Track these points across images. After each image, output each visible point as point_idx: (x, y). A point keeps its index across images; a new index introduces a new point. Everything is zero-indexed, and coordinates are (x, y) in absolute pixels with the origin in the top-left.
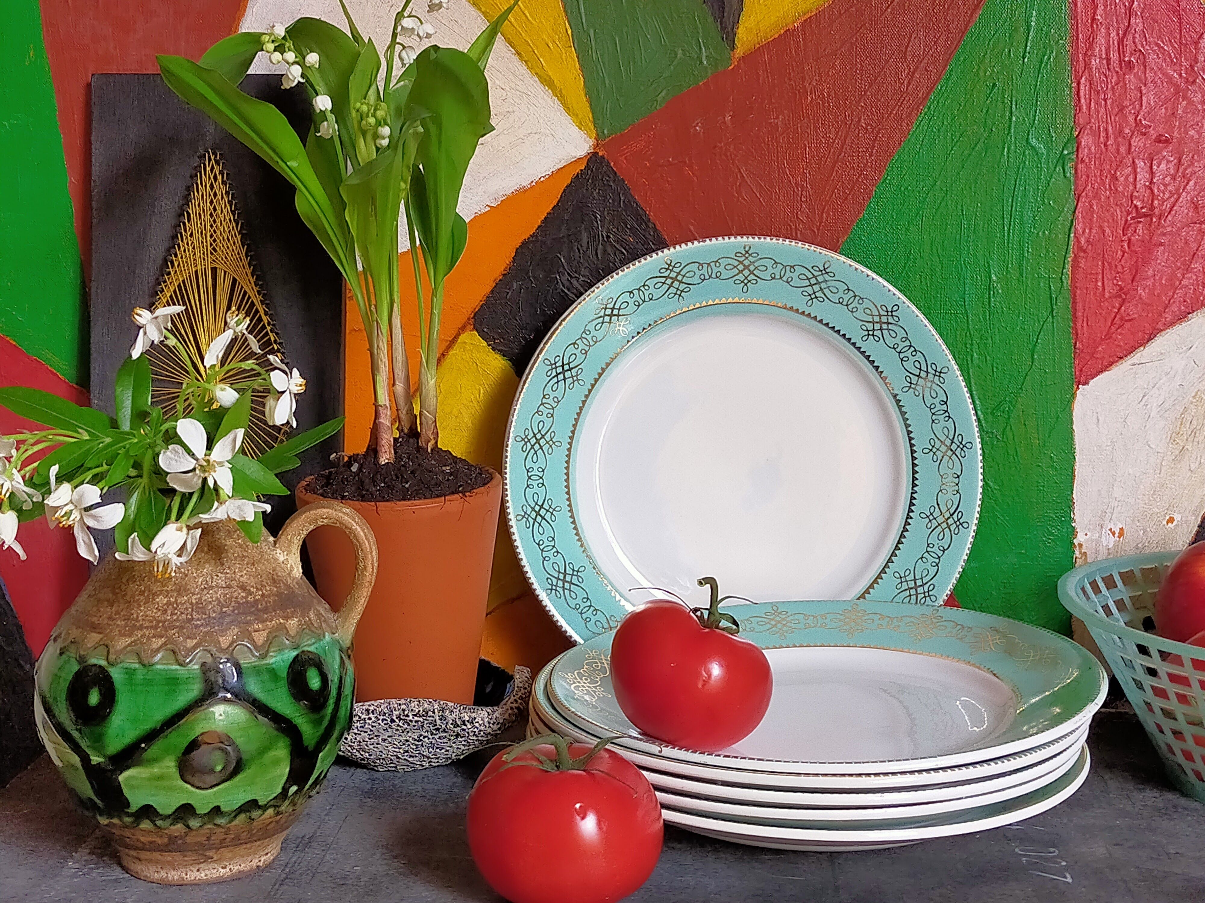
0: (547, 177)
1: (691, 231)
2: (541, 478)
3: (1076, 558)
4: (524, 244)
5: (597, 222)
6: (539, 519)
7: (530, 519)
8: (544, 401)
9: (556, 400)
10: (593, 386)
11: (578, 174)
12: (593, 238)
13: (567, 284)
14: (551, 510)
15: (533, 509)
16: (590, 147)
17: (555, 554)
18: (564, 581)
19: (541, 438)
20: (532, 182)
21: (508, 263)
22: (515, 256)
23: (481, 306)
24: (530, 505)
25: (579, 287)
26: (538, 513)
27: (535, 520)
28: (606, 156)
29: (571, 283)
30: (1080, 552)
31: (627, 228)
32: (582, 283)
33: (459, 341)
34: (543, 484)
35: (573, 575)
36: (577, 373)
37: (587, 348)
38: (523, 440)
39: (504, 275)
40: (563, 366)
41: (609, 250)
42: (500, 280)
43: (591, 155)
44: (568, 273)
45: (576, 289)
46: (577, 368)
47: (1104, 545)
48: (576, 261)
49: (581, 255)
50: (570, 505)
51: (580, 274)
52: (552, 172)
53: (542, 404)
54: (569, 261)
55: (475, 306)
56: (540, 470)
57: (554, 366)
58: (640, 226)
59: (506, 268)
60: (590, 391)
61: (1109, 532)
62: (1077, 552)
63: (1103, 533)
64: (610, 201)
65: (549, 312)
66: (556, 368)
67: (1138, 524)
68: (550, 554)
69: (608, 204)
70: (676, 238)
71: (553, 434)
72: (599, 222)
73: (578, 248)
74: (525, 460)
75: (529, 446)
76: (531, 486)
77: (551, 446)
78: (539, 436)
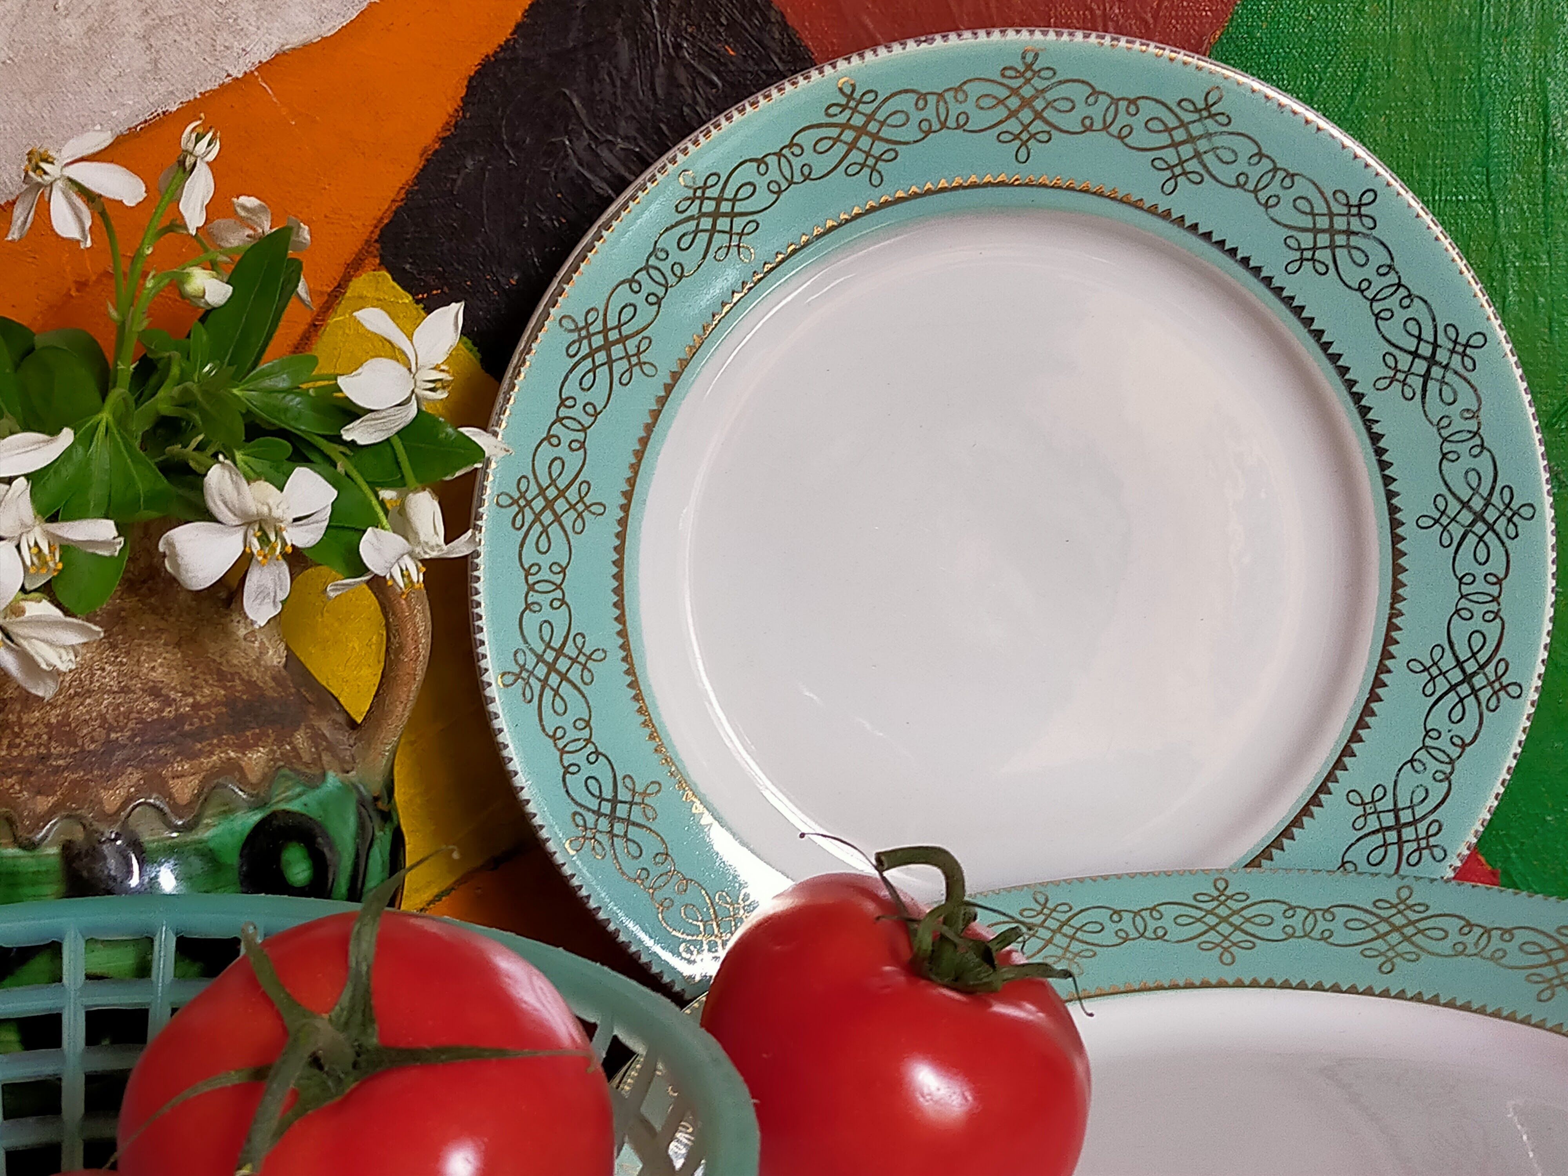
1: (865, 27)
2: (559, 586)
4: (487, 67)
5: (652, 13)
6: (554, 680)
7: (532, 681)
8: (563, 412)
9: (590, 409)
10: (675, 378)
12: (644, 47)
13: (586, 156)
14: (582, 659)
15: (540, 658)
17: (593, 758)
18: (613, 817)
19: (556, 498)
21: (451, 111)
22: (467, 95)
23: (396, 213)
24: (533, 651)
25: (616, 164)
26: (551, 667)
27: (544, 682)
29: (598, 155)
31: (722, 25)
32: (622, 154)
33: (347, 295)
34: (563, 601)
35: (632, 803)
36: (638, 347)
37: (660, 291)
38: (516, 502)
39: (444, 140)
40: (605, 331)
41: (682, 76)
42: (436, 151)
44: (589, 132)
45: (610, 168)
46: (640, 337)
48: (606, 106)
49: (619, 91)
50: (625, 647)
51: (615, 134)
53: (559, 420)
54: (589, 102)
55: (380, 214)
56: (556, 569)
57: (584, 333)
58: (750, 21)
59: (448, 123)
60: (669, 389)
65: (549, 223)
66: (590, 336)
68: (580, 758)
70: (832, 44)
71: (585, 486)
72: (656, 13)
73: (609, 74)
74: (522, 546)
75: (530, 515)
76: (536, 608)
77: (580, 515)
78: (551, 493)
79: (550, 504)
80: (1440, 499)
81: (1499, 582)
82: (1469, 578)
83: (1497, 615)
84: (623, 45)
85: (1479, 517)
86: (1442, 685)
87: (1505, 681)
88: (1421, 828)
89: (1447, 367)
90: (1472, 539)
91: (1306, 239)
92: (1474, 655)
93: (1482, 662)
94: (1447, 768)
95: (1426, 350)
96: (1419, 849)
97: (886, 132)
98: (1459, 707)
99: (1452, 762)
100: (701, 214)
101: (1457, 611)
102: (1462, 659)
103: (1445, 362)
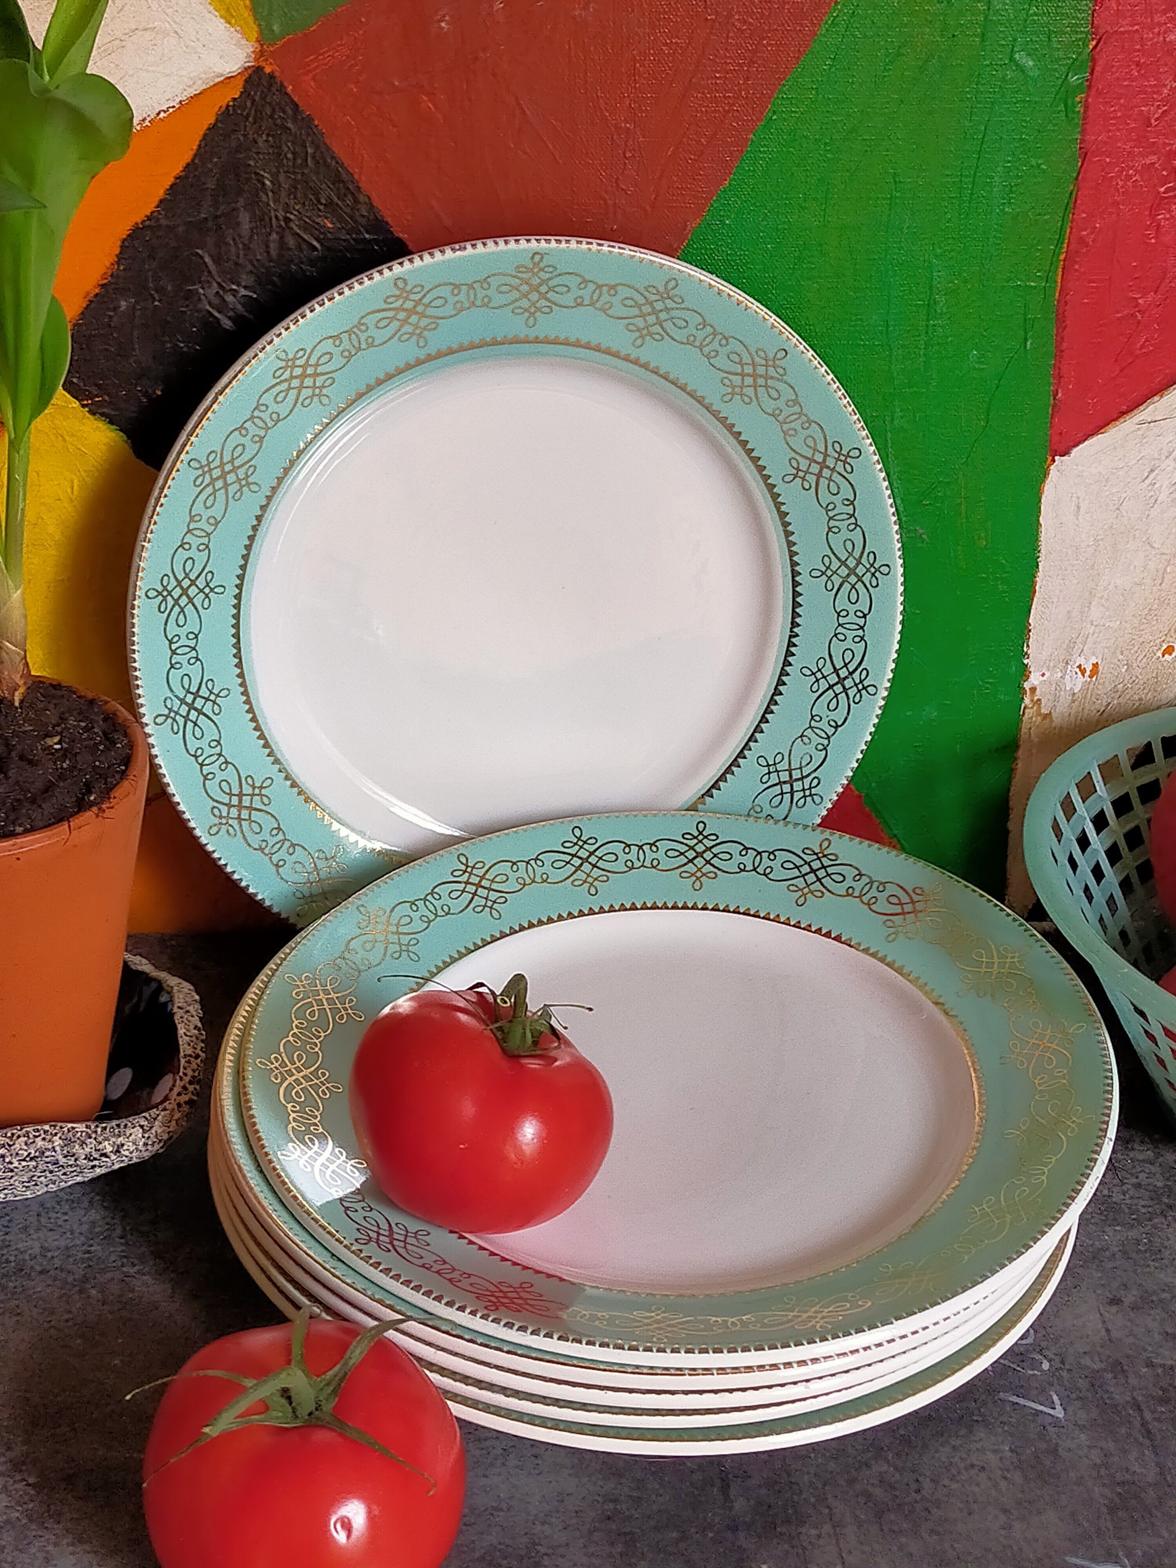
0: (171, 110)
2: (194, 649)
4: (136, 232)
5: (267, 195)
6: (193, 715)
7: (178, 718)
8: (192, 525)
9: (211, 521)
10: (274, 490)
11: (228, 106)
12: (261, 219)
13: (216, 301)
14: (213, 697)
15: (183, 701)
16: (248, 56)
17: (223, 767)
18: (240, 807)
19: (189, 586)
20: (144, 120)
21: (108, 265)
22: (121, 252)
24: (176, 696)
25: (238, 307)
26: (191, 707)
27: (187, 718)
28: (277, 73)
29: (225, 300)
31: (321, 204)
34: (197, 659)
35: (253, 795)
36: (246, 474)
38: (160, 594)
39: (102, 286)
40: (222, 466)
41: (291, 242)
42: (97, 294)
43: (250, 71)
44: (217, 282)
45: (234, 310)
48: (231, 263)
49: (241, 252)
50: (243, 685)
51: (239, 285)
52: (181, 102)
53: (189, 531)
54: (218, 261)
56: (191, 637)
57: (206, 469)
58: (344, 202)
59: (105, 274)
61: (1078, 670)
63: (1068, 671)
64: (290, 156)
65: (186, 350)
66: (210, 470)
67: (1121, 657)
68: (214, 768)
69: (285, 161)
71: (210, 575)
72: (270, 194)
73: (234, 240)
74: (166, 624)
75: (170, 602)
76: (178, 666)
77: (207, 596)
78: (186, 583)
79: (185, 592)
80: (826, 558)
81: (865, 616)
82: (844, 613)
83: (862, 638)
84: (245, 219)
85: (852, 571)
86: (824, 684)
87: (866, 683)
88: (807, 781)
89: (833, 470)
90: (847, 586)
91: (737, 380)
92: (846, 665)
93: (851, 670)
94: (826, 742)
95: (819, 458)
96: (805, 796)
97: (430, 311)
98: (835, 700)
99: (828, 738)
100: (292, 377)
101: (836, 635)
102: (838, 667)
103: (832, 466)
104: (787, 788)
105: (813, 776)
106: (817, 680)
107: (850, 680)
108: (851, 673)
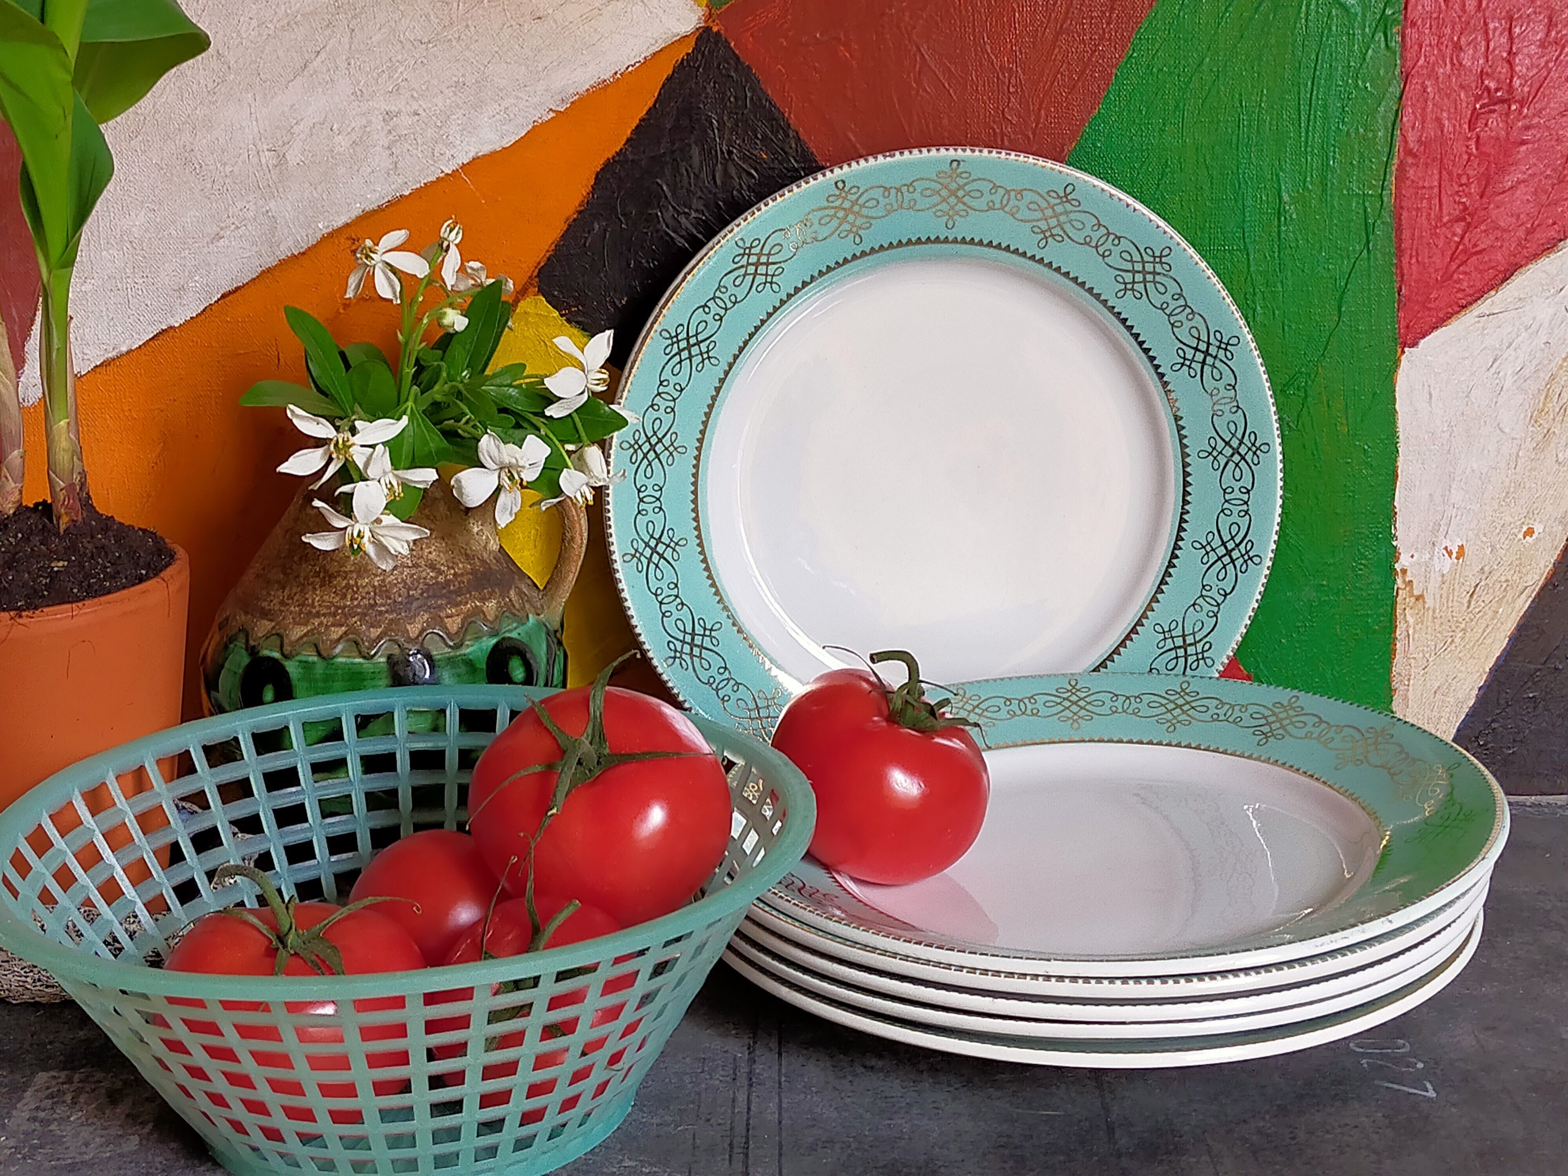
0: (637, 65)
1: (849, 139)
2: (658, 499)
3: (1398, 588)
4: (608, 166)
5: (713, 131)
6: (655, 558)
7: (642, 558)
8: (661, 389)
9: (678, 387)
10: (731, 366)
11: (683, 59)
12: (709, 153)
13: (670, 222)
14: (672, 544)
15: (647, 545)
16: (700, 19)
17: (679, 607)
18: (692, 645)
19: (657, 443)
20: (616, 73)
21: (585, 194)
22: (595, 183)
23: (549, 258)
24: (642, 540)
25: (690, 227)
26: (654, 550)
27: (650, 560)
28: (722, 32)
29: (679, 222)
30: (1404, 581)
31: (758, 139)
32: (694, 221)
33: (518, 311)
34: (661, 509)
35: (704, 635)
36: (708, 347)
37: (722, 312)
38: (632, 446)
39: (580, 212)
40: (688, 338)
41: (733, 171)
42: (575, 219)
43: (701, 31)
44: (673, 207)
45: (686, 230)
46: (708, 341)
47: (1437, 570)
48: (684, 190)
49: (692, 181)
50: (699, 537)
51: (690, 208)
52: (645, 58)
53: (659, 394)
54: (674, 189)
55: (539, 259)
56: (656, 488)
57: (675, 340)
58: (776, 137)
59: (583, 201)
60: (727, 373)
61: (1444, 551)
62: (1399, 581)
63: (1436, 553)
64: (732, 99)
65: (647, 265)
66: (678, 342)
67: (1484, 539)
68: (672, 608)
69: (728, 103)
70: (829, 150)
71: (674, 436)
72: (716, 131)
73: (687, 170)
74: (636, 474)
75: (640, 455)
76: (644, 512)
77: (671, 454)
78: (654, 440)
79: (653, 448)
80: (1212, 440)
81: (1248, 492)
82: (1230, 490)
83: (1246, 512)
84: (695, 151)
85: (1236, 451)
86: (1213, 557)
87: (1251, 554)
88: (1199, 647)
89: (1215, 357)
90: (1231, 465)
91: (1128, 277)
92: (1232, 538)
93: (1237, 542)
94: (1216, 609)
95: (1203, 346)
96: (1198, 660)
97: (865, 211)
98: (1223, 570)
99: (1218, 605)
100: (749, 264)
101: (1222, 511)
102: (1225, 540)
103: (1214, 354)
104: (1181, 652)
105: (1205, 640)
106: (1207, 553)
107: (1237, 551)
108: (1237, 545)
